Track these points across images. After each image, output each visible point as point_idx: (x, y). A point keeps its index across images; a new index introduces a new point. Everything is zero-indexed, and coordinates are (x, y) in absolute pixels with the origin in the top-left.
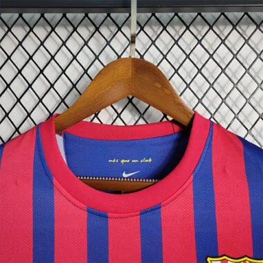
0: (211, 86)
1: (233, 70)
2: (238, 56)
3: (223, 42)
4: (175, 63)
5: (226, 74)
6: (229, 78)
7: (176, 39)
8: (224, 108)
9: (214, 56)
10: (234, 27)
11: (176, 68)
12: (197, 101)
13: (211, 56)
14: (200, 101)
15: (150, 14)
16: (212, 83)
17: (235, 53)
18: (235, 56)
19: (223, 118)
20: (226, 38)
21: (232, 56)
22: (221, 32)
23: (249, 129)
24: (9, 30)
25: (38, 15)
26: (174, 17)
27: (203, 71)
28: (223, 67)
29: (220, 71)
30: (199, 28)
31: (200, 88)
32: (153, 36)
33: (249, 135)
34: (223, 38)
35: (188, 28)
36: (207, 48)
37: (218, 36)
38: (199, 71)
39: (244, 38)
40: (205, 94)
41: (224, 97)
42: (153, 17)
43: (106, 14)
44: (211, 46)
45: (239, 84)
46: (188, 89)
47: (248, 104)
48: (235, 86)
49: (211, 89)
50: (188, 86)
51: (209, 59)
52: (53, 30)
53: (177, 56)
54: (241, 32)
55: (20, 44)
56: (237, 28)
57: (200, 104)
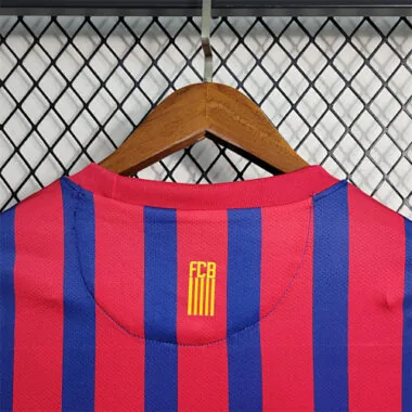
0: (348, 130)
1: (382, 105)
2: (390, 85)
3: (367, 62)
4: (292, 94)
5: (370, 113)
6: (375, 119)
7: (294, 57)
8: (367, 164)
9: (353, 84)
10: (384, 39)
11: (294, 102)
12: (326, 153)
13: (348, 84)
14: (330, 153)
15: (253, 19)
16: (348, 125)
17: (385, 80)
18: (385, 84)
19: (365, 181)
20: (372, 56)
21: (380, 84)
22: (364, 46)
23: (405, 197)
24: (37, 41)
25: (80, 19)
26: (291, 22)
27: (334, 108)
28: (367, 102)
29: (362, 106)
30: (330, 39)
31: (330, 134)
32: (258, 51)
33: (405, 206)
34: (367, 57)
35: (312, 40)
36: (341, 71)
37: (359, 52)
38: (330, 107)
39: (400, 57)
40: (338, 143)
41: (366, 148)
42: (259, 23)
43: (185, 18)
44: (347, 68)
45: (390, 128)
46: (311, 134)
47: (403, 159)
48: (385, 130)
49: (348, 135)
50: (312, 130)
51: (345, 88)
52: (104, 41)
53: (294, 84)
54: (395, 47)
55: (53, 62)
56: (389, 40)
57: (329, 158)
